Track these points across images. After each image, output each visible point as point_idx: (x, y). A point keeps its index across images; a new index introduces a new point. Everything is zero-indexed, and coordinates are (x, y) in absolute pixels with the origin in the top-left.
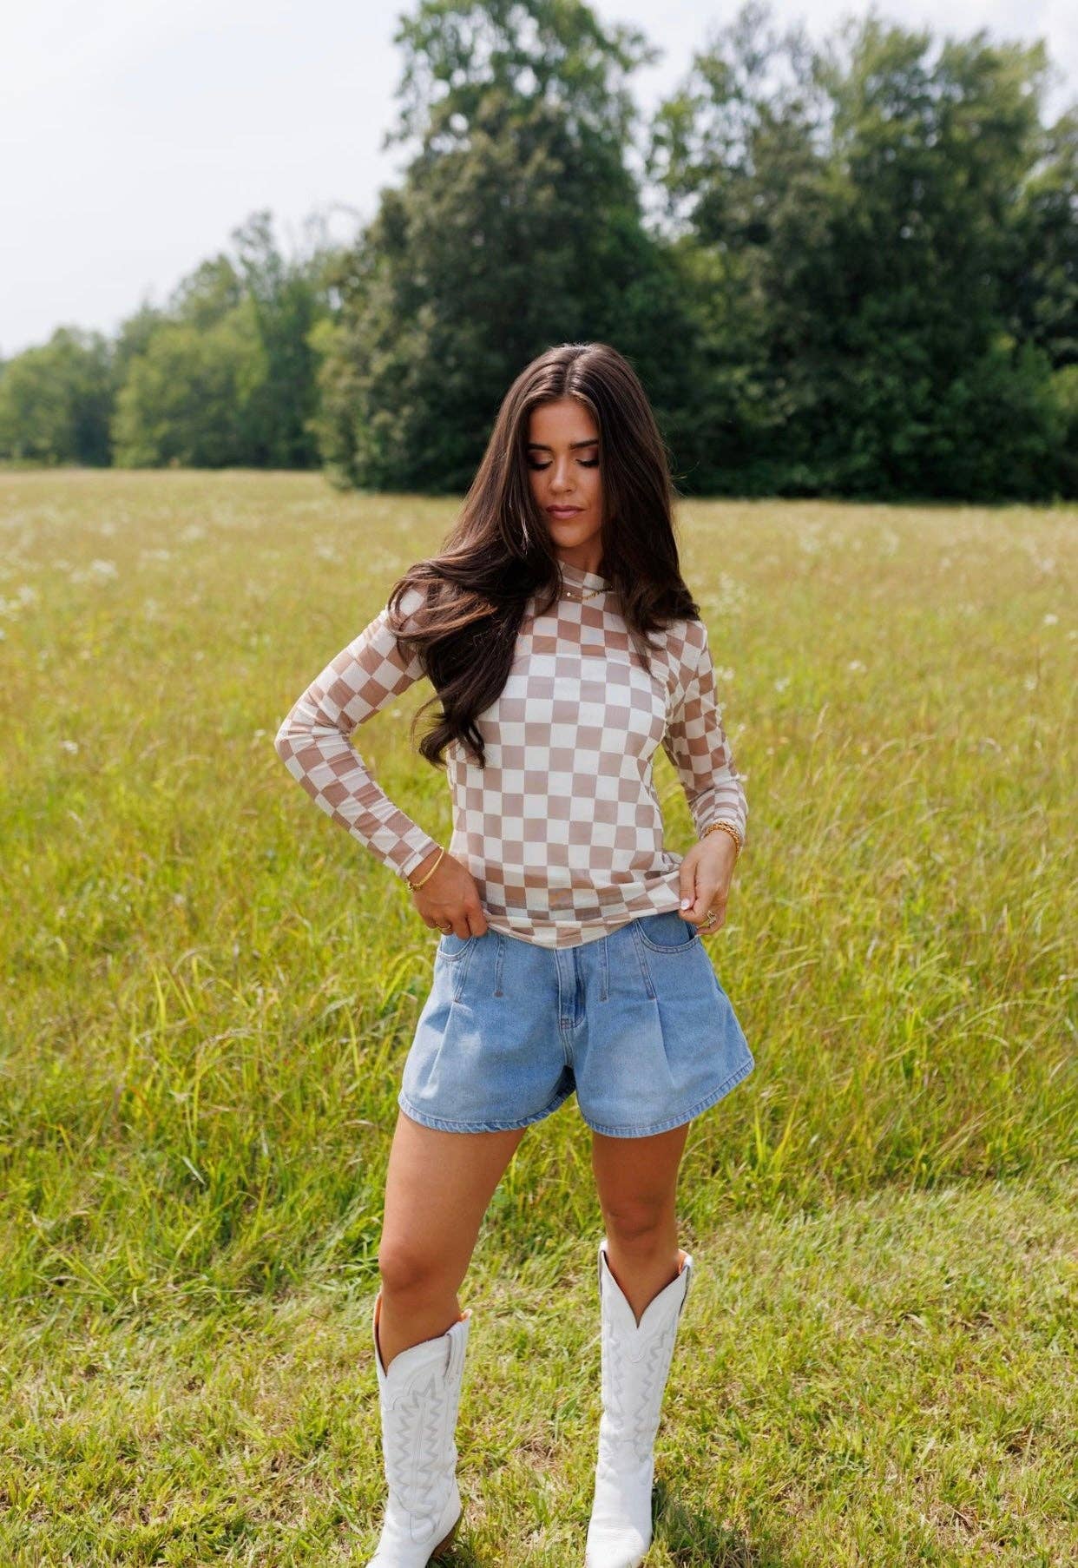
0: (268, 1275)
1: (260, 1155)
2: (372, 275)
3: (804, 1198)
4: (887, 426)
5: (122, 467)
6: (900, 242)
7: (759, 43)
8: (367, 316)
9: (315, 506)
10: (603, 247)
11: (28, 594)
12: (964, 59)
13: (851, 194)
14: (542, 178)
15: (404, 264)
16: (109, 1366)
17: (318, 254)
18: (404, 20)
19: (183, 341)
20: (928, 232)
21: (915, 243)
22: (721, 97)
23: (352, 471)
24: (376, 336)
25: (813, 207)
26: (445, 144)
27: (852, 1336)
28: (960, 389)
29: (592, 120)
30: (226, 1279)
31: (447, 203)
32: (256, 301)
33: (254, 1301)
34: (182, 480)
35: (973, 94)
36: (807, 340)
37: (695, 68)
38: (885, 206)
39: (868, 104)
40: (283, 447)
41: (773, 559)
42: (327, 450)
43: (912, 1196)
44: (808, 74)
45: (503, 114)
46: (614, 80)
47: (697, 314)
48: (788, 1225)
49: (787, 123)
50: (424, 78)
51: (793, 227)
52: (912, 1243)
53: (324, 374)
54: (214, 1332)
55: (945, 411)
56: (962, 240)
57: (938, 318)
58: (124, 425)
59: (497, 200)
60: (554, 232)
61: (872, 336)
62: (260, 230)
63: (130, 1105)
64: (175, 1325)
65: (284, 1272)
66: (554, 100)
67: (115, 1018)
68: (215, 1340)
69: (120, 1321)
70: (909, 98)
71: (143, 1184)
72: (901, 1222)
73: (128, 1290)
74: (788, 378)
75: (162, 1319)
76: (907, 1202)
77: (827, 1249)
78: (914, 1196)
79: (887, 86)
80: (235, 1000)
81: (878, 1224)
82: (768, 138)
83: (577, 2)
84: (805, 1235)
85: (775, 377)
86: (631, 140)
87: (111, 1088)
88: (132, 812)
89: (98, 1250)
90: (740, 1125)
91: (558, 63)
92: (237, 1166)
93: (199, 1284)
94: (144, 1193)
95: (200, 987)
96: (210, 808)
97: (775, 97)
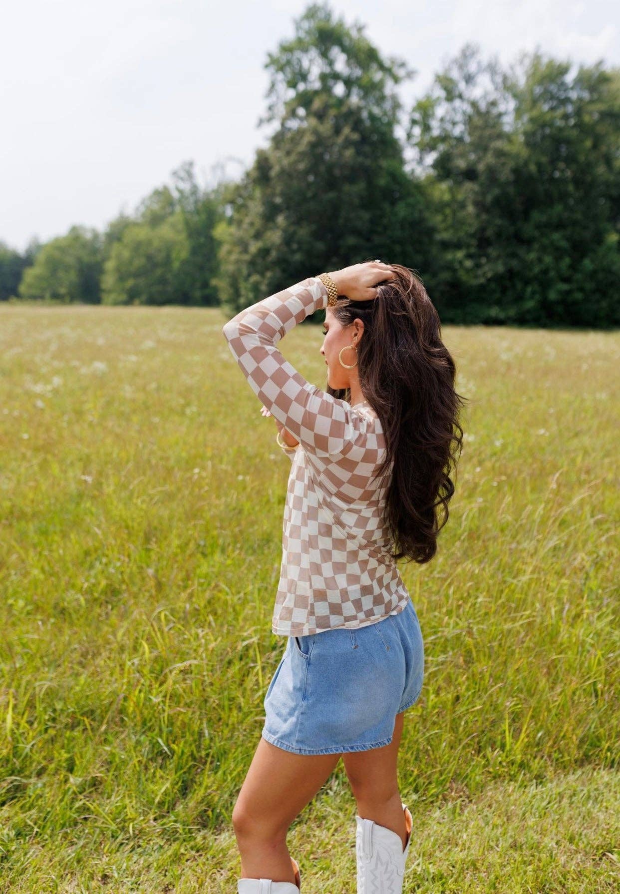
0: (211, 816)
1: (204, 736)
2: (251, 198)
3: (535, 772)
4: (545, 284)
5: (107, 304)
6: (552, 180)
7: (472, 67)
8: (247, 220)
9: (217, 328)
10: (382, 182)
11: (57, 381)
12: (590, 77)
13: (525, 152)
14: (348, 143)
15: (269, 191)
16: (116, 875)
17: (220, 185)
18: (270, 55)
19: (143, 233)
20: (569, 173)
21: (562, 181)
22: (450, 98)
23: (237, 308)
24: (252, 232)
25: (503, 160)
26: (293, 124)
27: (573, 867)
28: (588, 264)
29: (376, 111)
30: (186, 819)
31: (293, 157)
32: (184, 211)
33: (202, 833)
34: (141, 313)
35: (595, 96)
36: (499, 235)
37: (436, 81)
38: (544, 159)
39: (535, 102)
40: (198, 294)
41: (483, 364)
42: (223, 296)
43: (603, 772)
44: (501, 85)
45: (326, 107)
46: (389, 88)
47: (437, 219)
48: (527, 790)
49: (488, 112)
50: (282, 87)
51: (492, 172)
52: (604, 804)
53: (223, 251)
54: (179, 853)
55: (578, 276)
56: (589, 178)
57: (575, 223)
58: (108, 281)
59: (322, 155)
60: (355, 173)
61: (536, 233)
62: (187, 170)
63: (126, 704)
64: (155, 848)
65: (220, 814)
66: (355, 99)
67: (115, 646)
68: (180, 859)
69: (122, 844)
70: (558, 99)
71: (134, 755)
72: (596, 790)
73: (126, 824)
74: (487, 256)
75: (147, 844)
76: (599, 776)
77: (552, 807)
78: (604, 772)
79: (546, 91)
80: (186, 637)
81: (582, 790)
82: (477, 121)
83: (368, 45)
84: (538, 797)
85: (480, 256)
86: (398, 122)
87: (115, 693)
88: (121, 516)
89: (109, 798)
90: (493, 723)
91: (358, 79)
92: (191, 745)
93: (169, 822)
94: (135, 761)
95: (166, 629)
96: (166, 514)
97: (481, 98)
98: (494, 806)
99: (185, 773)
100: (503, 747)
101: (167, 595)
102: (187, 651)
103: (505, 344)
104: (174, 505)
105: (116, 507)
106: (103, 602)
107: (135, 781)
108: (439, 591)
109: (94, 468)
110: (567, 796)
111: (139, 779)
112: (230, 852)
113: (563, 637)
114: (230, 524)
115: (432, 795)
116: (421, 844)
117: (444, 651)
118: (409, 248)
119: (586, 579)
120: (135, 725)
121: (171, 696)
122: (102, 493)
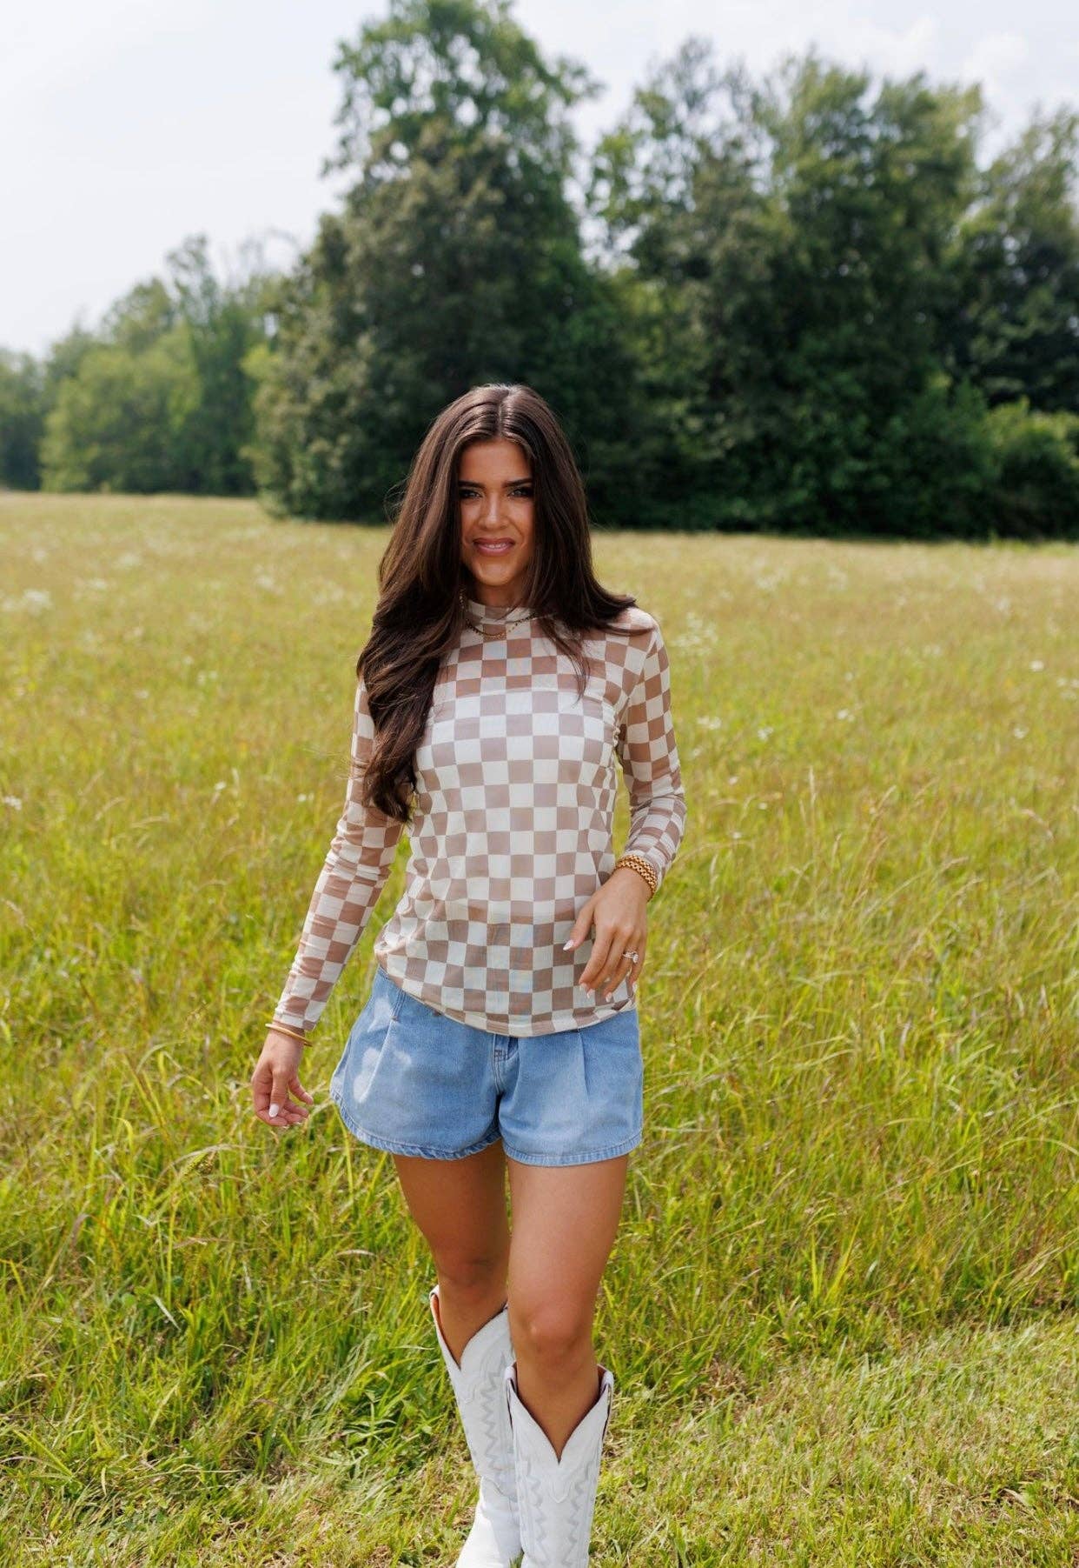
0: (259, 1445)
1: (244, 1290)
2: (311, 303)
3: (866, 1338)
4: (826, 461)
5: (51, 491)
6: (837, 280)
7: (700, 80)
8: (305, 342)
9: (252, 533)
10: (544, 278)
12: (902, 100)
13: (790, 231)
14: (483, 208)
15: (343, 291)
17: (253, 279)
18: (343, 47)
19: (116, 364)
20: (865, 270)
21: (853, 282)
22: (661, 133)
23: (288, 499)
24: (314, 363)
25: (753, 243)
26: (386, 172)
28: (897, 425)
29: (533, 152)
30: (211, 1454)
31: (388, 230)
32: (190, 324)
33: (244, 1481)
34: (112, 505)
35: (910, 135)
36: (746, 374)
37: (636, 102)
38: (824, 244)
39: (807, 142)
40: (216, 473)
41: (725, 596)
42: (263, 478)
44: (748, 112)
45: (445, 144)
46: (556, 112)
47: (636, 347)
48: (853, 1373)
49: (727, 159)
50: (364, 105)
51: (734, 264)
52: (996, 1395)
53: (259, 400)
54: (198, 1524)
55: (882, 448)
56: (899, 278)
57: (875, 356)
58: (54, 449)
59: (436, 231)
60: (495, 262)
61: (810, 372)
62: (195, 253)
63: (91, 1232)
64: (151, 1514)
65: (278, 1441)
66: (495, 131)
67: (69, 1118)
68: (201, 1536)
69: (85, 1509)
70: (847, 138)
71: (109, 1331)
72: (981, 1368)
73: (95, 1469)
74: (727, 412)
75: (136, 1506)
76: (984, 1342)
77: (902, 1403)
78: (991, 1334)
79: (826, 125)
80: (206, 1097)
81: (954, 1370)
82: (709, 175)
83: (519, 34)
84: (875, 1385)
85: (714, 411)
86: (571, 174)
87: (69, 1212)
88: (79, 871)
89: (58, 1418)
90: (787, 1248)
91: (501, 95)
92: (219, 1308)
93: (177, 1460)
94: (110, 1342)
95: (166, 1085)
96: (164, 865)
97: (715, 133)
98: (797, 1405)
99: (208, 1363)
100: (806, 1291)
101: (169, 1019)
102: (209, 1124)
103: (760, 564)
104: (177, 848)
105: (71, 854)
106: (47, 1033)
107: (111, 1381)
108: (675, 1003)
109: (29, 783)
110: (927, 1383)
111: (119, 1380)
112: (298, 1517)
113: (902, 1083)
114: (285, 884)
115: (680, 1388)
116: (663, 1486)
117: (690, 1115)
118: (591, 396)
119: (936, 975)
120: (110, 1271)
121: (178, 1214)
122: (43, 829)
